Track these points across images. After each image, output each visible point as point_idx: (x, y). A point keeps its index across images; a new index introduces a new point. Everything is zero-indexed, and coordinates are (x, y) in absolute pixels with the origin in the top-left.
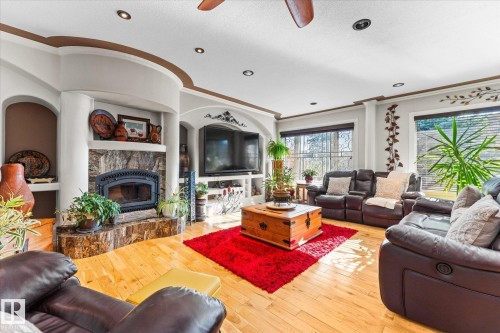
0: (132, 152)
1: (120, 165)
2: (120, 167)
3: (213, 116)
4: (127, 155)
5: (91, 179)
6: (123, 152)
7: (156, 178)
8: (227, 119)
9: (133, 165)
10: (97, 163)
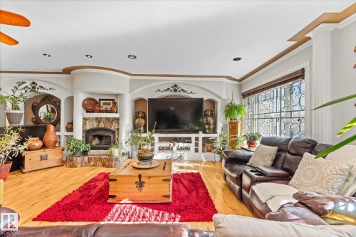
0: (101, 118)
1: (95, 125)
2: (95, 126)
3: (162, 90)
4: (99, 120)
5: (83, 131)
6: (97, 118)
7: (114, 132)
8: (175, 91)
9: (102, 125)
10: (85, 124)
